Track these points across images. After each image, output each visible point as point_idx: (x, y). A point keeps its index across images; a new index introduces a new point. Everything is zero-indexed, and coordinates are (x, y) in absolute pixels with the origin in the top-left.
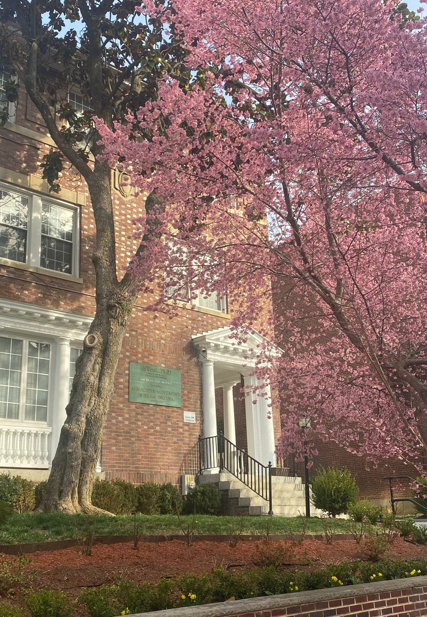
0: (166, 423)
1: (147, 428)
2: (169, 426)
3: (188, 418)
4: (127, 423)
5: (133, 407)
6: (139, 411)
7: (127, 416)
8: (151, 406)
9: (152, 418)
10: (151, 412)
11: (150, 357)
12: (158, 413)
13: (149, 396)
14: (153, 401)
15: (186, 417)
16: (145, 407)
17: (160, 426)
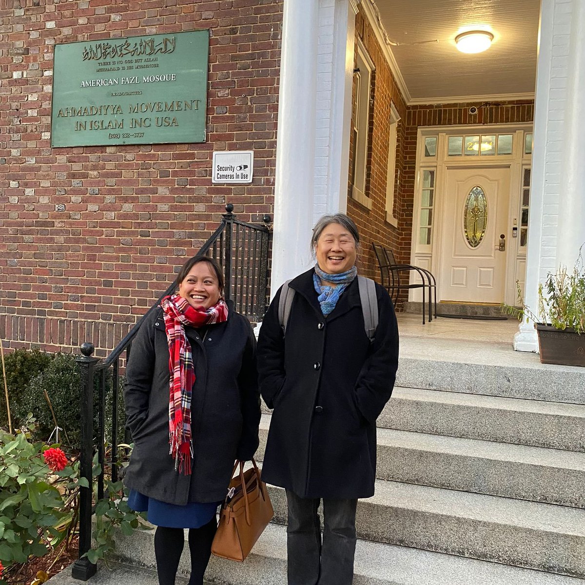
0: (155, 191)
1: (96, 208)
2: (163, 199)
3: (226, 169)
4: (44, 200)
5: (62, 159)
6: (77, 167)
7: (46, 184)
8: (108, 150)
9: (112, 181)
10: (110, 166)
11: (113, 16)
12: (128, 166)
13: (106, 124)
14: (116, 136)
15: (220, 169)
16: (93, 157)
17: (133, 200)
